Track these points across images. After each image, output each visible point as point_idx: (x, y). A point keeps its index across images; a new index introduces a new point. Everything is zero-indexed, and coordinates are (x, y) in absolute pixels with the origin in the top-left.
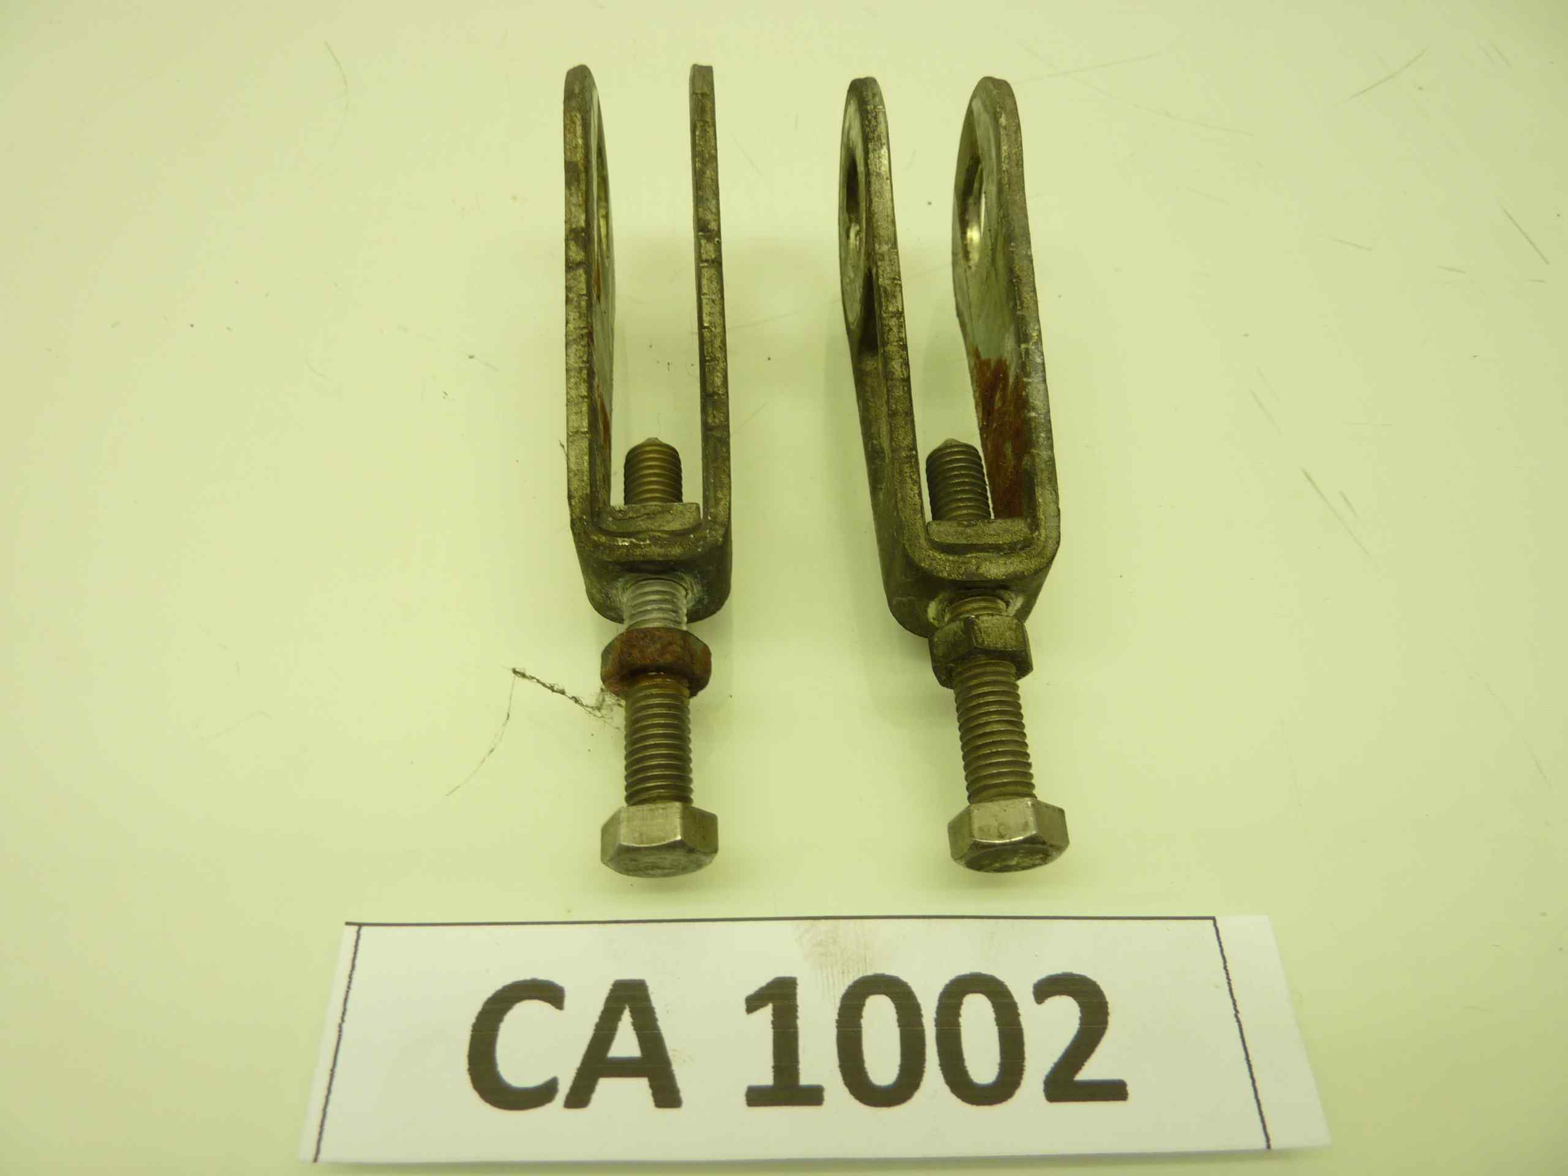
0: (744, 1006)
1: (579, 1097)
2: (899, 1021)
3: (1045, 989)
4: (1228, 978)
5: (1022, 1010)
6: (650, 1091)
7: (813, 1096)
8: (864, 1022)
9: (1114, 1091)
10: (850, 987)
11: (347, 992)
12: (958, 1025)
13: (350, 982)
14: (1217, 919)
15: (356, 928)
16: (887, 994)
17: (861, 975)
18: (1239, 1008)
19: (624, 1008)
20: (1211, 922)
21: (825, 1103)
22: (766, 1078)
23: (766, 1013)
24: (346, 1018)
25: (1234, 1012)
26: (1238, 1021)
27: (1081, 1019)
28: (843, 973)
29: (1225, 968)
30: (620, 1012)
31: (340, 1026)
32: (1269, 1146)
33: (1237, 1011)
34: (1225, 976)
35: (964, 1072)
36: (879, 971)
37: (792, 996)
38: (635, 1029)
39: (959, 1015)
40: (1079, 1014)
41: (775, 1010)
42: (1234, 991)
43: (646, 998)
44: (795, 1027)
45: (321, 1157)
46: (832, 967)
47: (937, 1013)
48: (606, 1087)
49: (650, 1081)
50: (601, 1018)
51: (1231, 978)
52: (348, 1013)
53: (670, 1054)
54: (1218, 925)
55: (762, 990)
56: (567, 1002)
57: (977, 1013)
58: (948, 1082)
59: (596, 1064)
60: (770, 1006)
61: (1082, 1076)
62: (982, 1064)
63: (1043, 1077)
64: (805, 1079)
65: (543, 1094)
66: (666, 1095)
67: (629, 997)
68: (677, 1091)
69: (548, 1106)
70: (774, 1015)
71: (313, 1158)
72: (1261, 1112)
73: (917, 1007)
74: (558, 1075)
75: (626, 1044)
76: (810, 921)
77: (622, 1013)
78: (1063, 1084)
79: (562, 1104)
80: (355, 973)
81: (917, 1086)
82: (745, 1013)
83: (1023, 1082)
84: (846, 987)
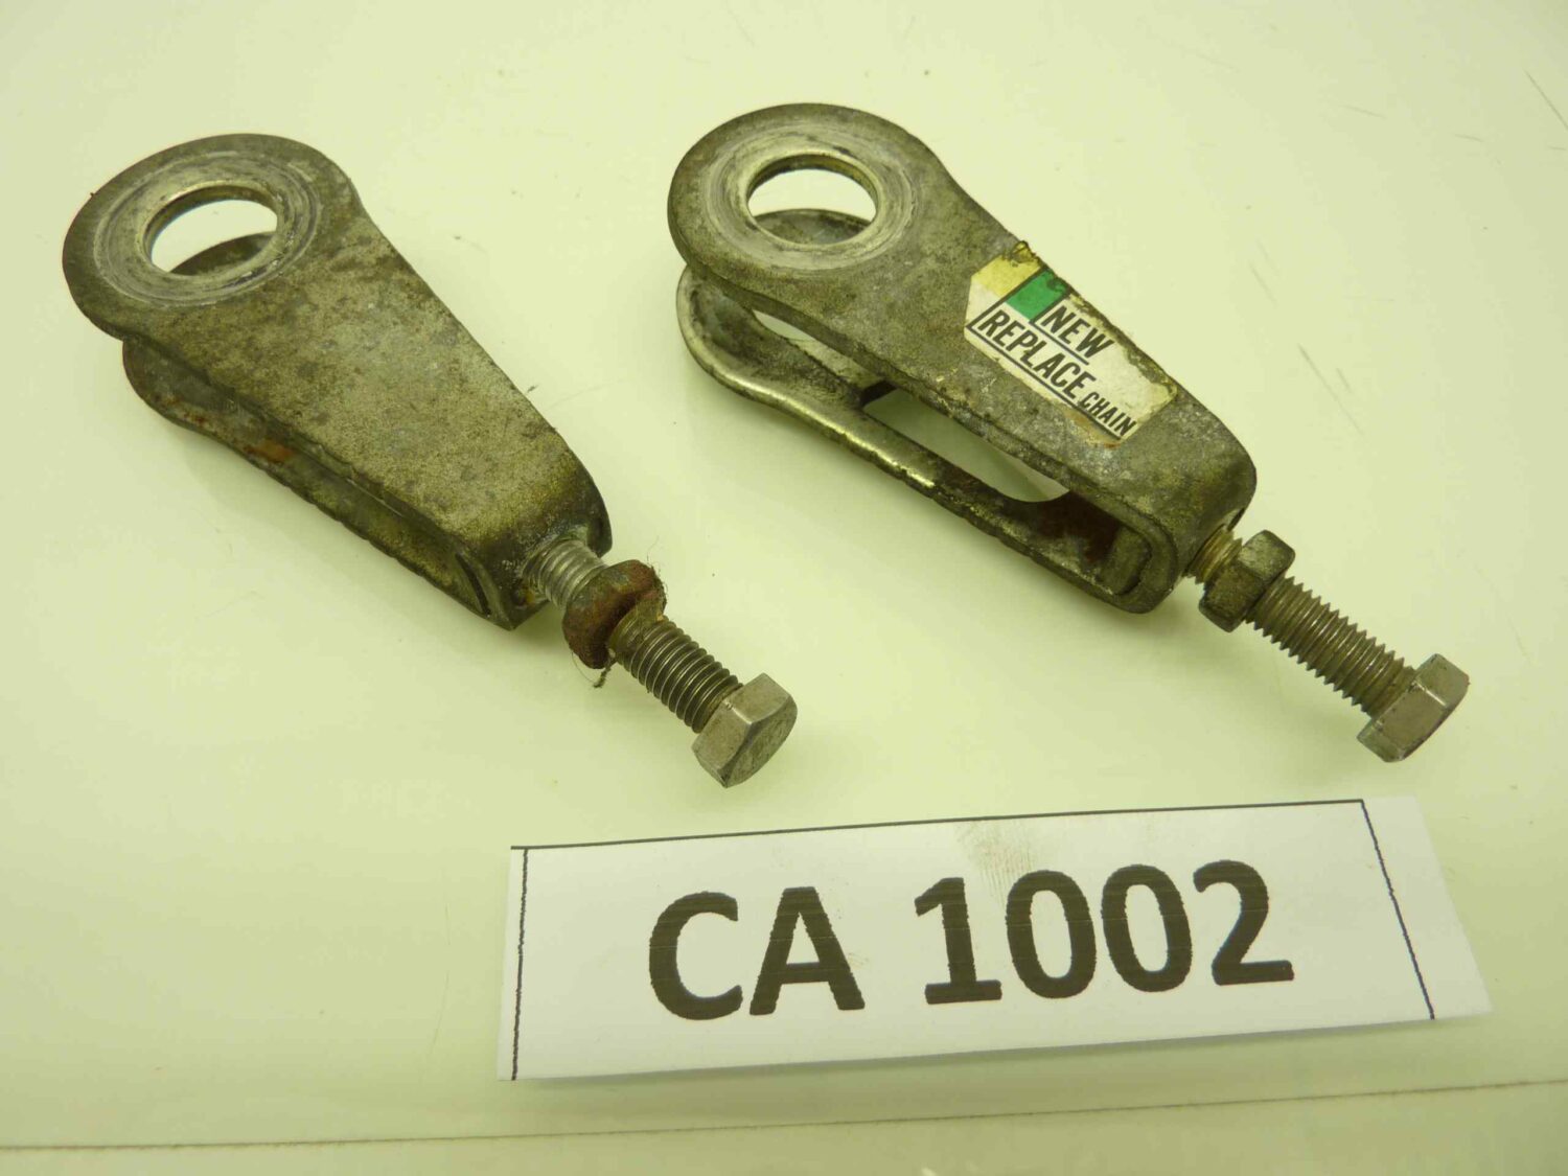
0: (914, 909)
1: (764, 1003)
2: (1066, 914)
3: (1206, 877)
4: (1380, 858)
5: (1184, 898)
6: (832, 995)
7: (991, 991)
8: (1033, 918)
9: (1279, 971)
10: (1016, 884)
11: (522, 914)
12: (1124, 915)
13: (523, 905)
14: (1365, 802)
15: (523, 851)
16: (1052, 890)
17: (1026, 873)
18: (1393, 887)
19: (798, 916)
20: (1359, 804)
21: (1003, 996)
22: (943, 976)
23: (936, 913)
24: (524, 939)
26: (1393, 898)
27: (1242, 904)
28: (1008, 871)
29: (1377, 848)
30: (793, 921)
31: (520, 947)
32: (1433, 1017)
33: (1391, 889)
34: (1377, 856)
35: (1135, 961)
36: (1043, 868)
37: (961, 896)
38: (810, 933)
39: (1124, 906)
40: (1240, 900)
41: (943, 909)
42: (1387, 871)
43: (817, 905)
44: (967, 926)
45: (518, 1074)
46: (996, 866)
47: (1103, 905)
48: (790, 994)
49: (830, 984)
50: (775, 927)
51: (1383, 858)
52: (525, 935)
53: (847, 957)
54: (1367, 807)
55: (930, 891)
56: (741, 913)
57: (1141, 905)
58: (1119, 972)
59: (776, 972)
60: (940, 907)
61: (1248, 959)
62: (1152, 952)
63: (1211, 962)
64: (982, 975)
65: (727, 1003)
66: (849, 997)
67: (800, 905)
68: (858, 994)
69: (735, 1014)
70: (944, 915)
71: (511, 1075)
72: (1422, 985)
73: (1083, 902)
74: (740, 984)
75: (802, 950)
76: (970, 822)
77: (796, 921)
78: (1231, 968)
79: (748, 1010)
80: (527, 895)
81: (1091, 976)
82: (916, 914)
83: (1192, 968)
84: (1012, 884)
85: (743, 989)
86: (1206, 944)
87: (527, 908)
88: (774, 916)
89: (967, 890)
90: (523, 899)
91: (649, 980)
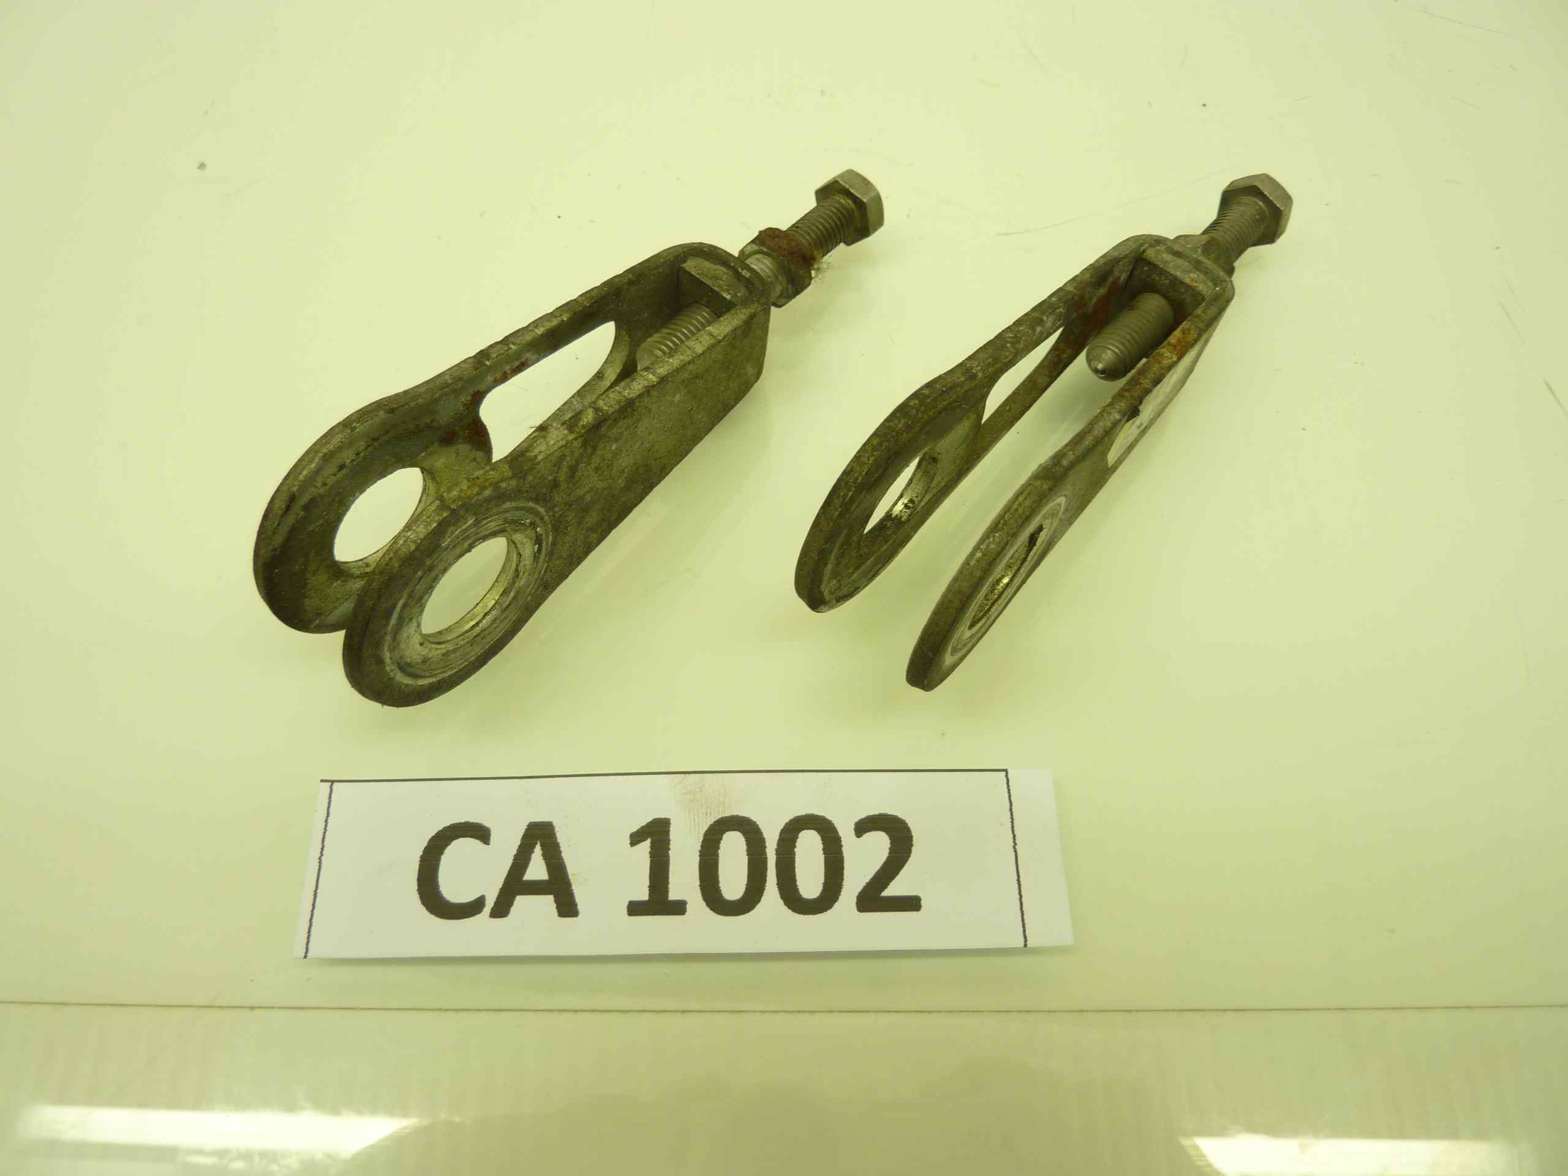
0: (629, 841)
1: (501, 909)
2: (748, 850)
3: (863, 827)
4: (1012, 818)
5: (844, 842)
6: (555, 905)
7: (679, 908)
8: (721, 852)
9: (911, 904)
10: (711, 826)
11: (325, 833)
12: (794, 854)
13: (326, 825)
14: (1009, 771)
15: (330, 784)
16: (740, 831)
17: (720, 816)
18: (1017, 842)
19: (537, 843)
20: (1004, 773)
21: (687, 913)
22: (643, 894)
23: (646, 846)
24: (324, 853)
25: (1013, 844)
26: (1015, 851)
27: (890, 849)
28: (707, 814)
29: (1011, 810)
30: (533, 847)
31: (320, 858)
32: (1025, 945)
33: (1015, 844)
34: (1009, 816)
35: (796, 890)
36: (735, 813)
37: (667, 832)
38: (545, 859)
39: (795, 847)
40: (889, 846)
41: (651, 843)
42: (1015, 829)
43: (553, 835)
44: (668, 856)
45: (309, 955)
46: (697, 810)
47: (778, 845)
48: (522, 903)
49: (555, 897)
50: (519, 850)
51: (1014, 818)
52: (325, 849)
53: (571, 877)
54: (1010, 776)
55: (643, 828)
56: (493, 839)
57: (809, 844)
58: (782, 898)
59: (514, 885)
60: (649, 840)
61: (886, 893)
62: (810, 884)
63: (857, 894)
64: (673, 895)
65: (474, 907)
66: (567, 907)
67: (540, 835)
68: (575, 905)
69: (478, 916)
70: (652, 847)
71: (304, 955)
72: (1023, 920)
73: (762, 841)
74: (485, 894)
75: (537, 870)
76: (683, 775)
77: (534, 847)
78: (872, 899)
79: (488, 915)
80: (330, 818)
81: (759, 901)
82: (629, 846)
83: (841, 898)
84: (708, 826)
85: (487, 898)
86: (856, 878)
87: (328, 828)
88: (518, 843)
89: (672, 828)
90: (326, 821)
91: (416, 888)
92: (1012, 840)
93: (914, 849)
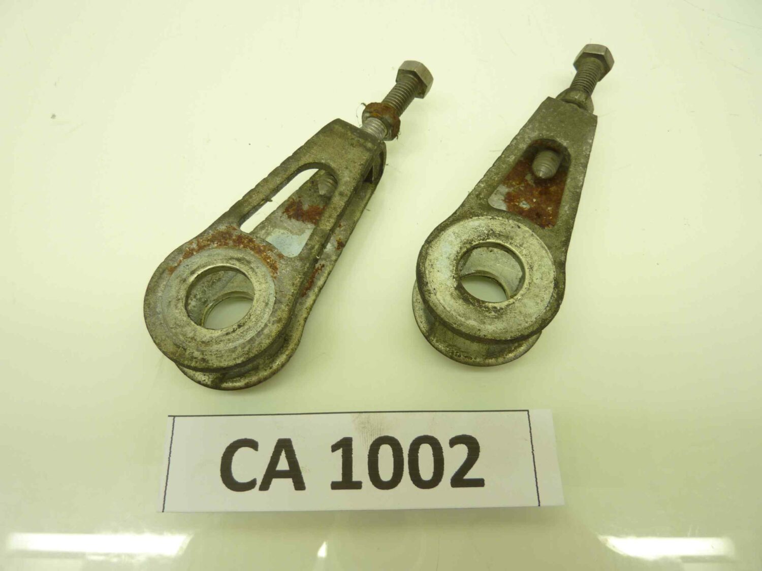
0: (330, 449)
1: (265, 486)
2: (393, 455)
3: (454, 442)
4: (531, 436)
5: (444, 450)
6: (293, 484)
7: (358, 485)
8: (379, 455)
9: (479, 483)
10: (374, 441)
11: (171, 444)
12: (418, 456)
14: (530, 411)
15: (173, 418)
16: (389, 444)
17: (378, 436)
18: (534, 449)
19: (282, 450)
21: (362, 488)
22: (339, 478)
23: (340, 452)
24: (171, 455)
26: (533, 454)
27: (468, 454)
28: (371, 435)
29: (530, 432)
31: (169, 458)
32: (539, 505)
35: (419, 475)
36: (386, 434)
37: (351, 445)
38: (287, 459)
39: (418, 452)
40: (467, 452)
41: (343, 450)
42: (533, 442)
43: (291, 446)
44: (351, 458)
45: (165, 510)
46: (367, 433)
48: (275, 482)
49: (293, 479)
50: (273, 454)
52: (172, 453)
53: (301, 469)
54: (530, 414)
55: (338, 442)
56: (259, 448)
57: (426, 452)
58: (412, 480)
59: (272, 473)
60: (341, 449)
61: (467, 477)
62: (426, 472)
63: (451, 478)
64: (355, 478)
65: (250, 485)
66: (299, 485)
67: (284, 446)
68: (304, 484)
69: (253, 490)
71: (162, 510)
72: (538, 492)
73: (401, 450)
74: (256, 477)
75: (283, 465)
76: (358, 414)
77: (281, 452)
78: (459, 481)
79: (258, 489)
80: (174, 436)
81: (400, 481)
82: (331, 452)
83: (442, 480)
84: (372, 441)
85: (257, 480)
86: (450, 470)
87: (173, 441)
88: (273, 450)
89: (353, 443)
90: (172, 438)
91: (220, 474)
92: (531, 448)
93: (480, 454)
